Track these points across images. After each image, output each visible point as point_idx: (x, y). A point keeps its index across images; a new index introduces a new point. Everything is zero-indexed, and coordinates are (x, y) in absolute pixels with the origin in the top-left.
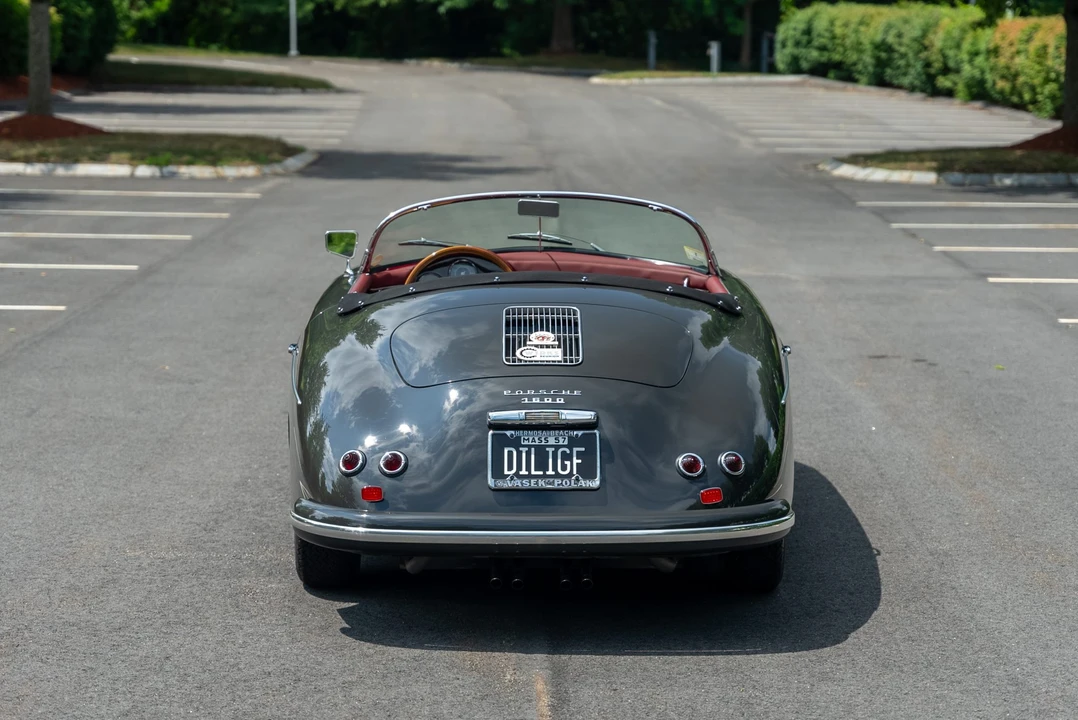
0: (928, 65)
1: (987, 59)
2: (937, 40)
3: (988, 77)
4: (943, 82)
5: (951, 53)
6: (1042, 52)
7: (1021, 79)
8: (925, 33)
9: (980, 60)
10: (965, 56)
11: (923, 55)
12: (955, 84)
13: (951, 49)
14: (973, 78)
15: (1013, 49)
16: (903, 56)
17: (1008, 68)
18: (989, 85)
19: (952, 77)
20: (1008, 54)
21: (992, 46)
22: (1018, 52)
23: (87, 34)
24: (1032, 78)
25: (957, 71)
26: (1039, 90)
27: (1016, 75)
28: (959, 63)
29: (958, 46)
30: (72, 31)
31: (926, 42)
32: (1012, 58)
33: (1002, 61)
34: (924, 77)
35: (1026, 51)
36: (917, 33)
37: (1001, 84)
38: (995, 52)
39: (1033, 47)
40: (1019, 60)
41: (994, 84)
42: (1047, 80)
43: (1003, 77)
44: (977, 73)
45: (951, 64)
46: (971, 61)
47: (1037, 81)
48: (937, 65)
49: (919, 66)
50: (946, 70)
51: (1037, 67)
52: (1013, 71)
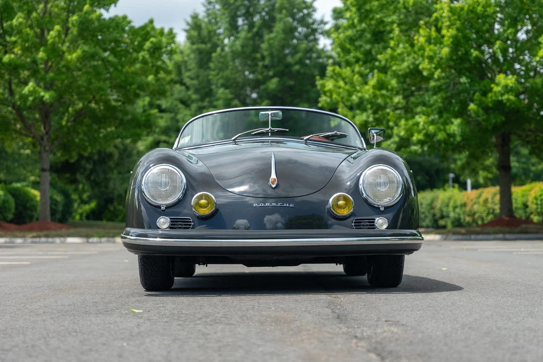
0: (434, 215)
1: (461, 209)
2: (438, 204)
3: (462, 217)
4: (442, 222)
5: (445, 209)
6: (486, 201)
7: (477, 216)
8: (432, 202)
9: (458, 210)
10: (451, 209)
11: (432, 211)
12: (446, 222)
13: (444, 207)
14: (455, 218)
15: (473, 202)
16: (423, 213)
17: (470, 211)
18: (462, 221)
19: (446, 219)
20: (470, 205)
21: (463, 203)
22: (475, 203)
23: (60, 208)
24: (482, 213)
25: (448, 217)
26: (485, 218)
27: (475, 213)
28: (448, 213)
29: (447, 206)
30: (53, 207)
31: (433, 205)
32: (472, 206)
33: (468, 209)
34: (433, 221)
35: (479, 203)
36: (429, 202)
37: (468, 219)
38: (464, 205)
39: (481, 200)
40: (476, 207)
41: (465, 220)
42: (488, 214)
43: (469, 215)
44: (457, 216)
45: (445, 214)
46: (454, 211)
47: (484, 215)
48: (438, 215)
49: (430, 216)
50: (442, 217)
51: (484, 208)
52: (473, 212)
